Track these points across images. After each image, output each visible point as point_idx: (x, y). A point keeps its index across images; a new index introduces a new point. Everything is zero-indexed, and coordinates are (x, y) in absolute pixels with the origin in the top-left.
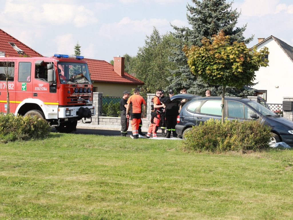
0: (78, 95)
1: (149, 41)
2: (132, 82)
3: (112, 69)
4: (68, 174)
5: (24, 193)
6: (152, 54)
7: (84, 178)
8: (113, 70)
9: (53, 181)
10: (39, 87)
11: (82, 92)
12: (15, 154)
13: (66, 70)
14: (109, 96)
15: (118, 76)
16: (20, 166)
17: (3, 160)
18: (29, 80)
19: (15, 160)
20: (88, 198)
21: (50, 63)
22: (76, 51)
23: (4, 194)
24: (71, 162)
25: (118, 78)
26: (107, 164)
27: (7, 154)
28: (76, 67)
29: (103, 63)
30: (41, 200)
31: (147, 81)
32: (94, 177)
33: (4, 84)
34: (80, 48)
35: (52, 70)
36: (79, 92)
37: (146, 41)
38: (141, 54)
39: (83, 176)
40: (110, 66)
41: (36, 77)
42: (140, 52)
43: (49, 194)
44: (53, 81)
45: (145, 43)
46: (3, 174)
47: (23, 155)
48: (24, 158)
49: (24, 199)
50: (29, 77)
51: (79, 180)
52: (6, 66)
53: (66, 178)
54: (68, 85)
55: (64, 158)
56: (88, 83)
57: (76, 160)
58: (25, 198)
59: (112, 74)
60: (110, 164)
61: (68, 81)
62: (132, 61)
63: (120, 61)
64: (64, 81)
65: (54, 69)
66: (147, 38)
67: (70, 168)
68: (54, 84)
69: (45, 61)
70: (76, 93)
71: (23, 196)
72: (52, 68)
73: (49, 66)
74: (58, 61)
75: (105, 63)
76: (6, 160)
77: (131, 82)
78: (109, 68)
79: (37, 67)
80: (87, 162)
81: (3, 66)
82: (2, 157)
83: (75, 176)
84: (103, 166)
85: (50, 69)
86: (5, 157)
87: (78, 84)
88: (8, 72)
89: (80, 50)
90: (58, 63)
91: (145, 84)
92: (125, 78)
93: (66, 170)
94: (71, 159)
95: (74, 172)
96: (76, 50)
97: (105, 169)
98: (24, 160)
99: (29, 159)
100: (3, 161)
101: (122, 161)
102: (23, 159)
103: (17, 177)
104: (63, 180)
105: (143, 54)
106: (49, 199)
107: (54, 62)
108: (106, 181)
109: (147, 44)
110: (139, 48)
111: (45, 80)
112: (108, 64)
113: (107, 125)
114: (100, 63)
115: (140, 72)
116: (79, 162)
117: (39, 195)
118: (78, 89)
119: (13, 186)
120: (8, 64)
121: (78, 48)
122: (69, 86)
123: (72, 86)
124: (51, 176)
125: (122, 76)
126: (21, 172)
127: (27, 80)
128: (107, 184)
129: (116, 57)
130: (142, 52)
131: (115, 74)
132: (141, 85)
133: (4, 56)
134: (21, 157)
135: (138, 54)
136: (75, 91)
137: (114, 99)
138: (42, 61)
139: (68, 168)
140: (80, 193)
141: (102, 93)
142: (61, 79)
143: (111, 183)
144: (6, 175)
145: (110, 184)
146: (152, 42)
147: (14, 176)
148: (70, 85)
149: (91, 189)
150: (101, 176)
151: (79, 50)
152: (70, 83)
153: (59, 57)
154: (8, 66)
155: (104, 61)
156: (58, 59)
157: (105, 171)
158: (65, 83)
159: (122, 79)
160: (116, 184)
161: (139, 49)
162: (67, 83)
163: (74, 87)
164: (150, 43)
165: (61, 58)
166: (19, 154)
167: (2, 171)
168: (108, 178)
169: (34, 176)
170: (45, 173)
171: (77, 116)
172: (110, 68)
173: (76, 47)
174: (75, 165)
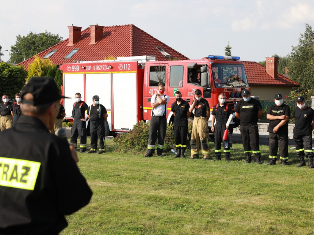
0: (234, 100)
1: (303, 39)
2: (285, 84)
3: (264, 70)
4: (237, 194)
5: (191, 221)
6: (308, 53)
7: (257, 201)
8: (266, 72)
9: (221, 204)
10: (192, 92)
11: (239, 96)
12: (171, 168)
13: (220, 73)
14: (263, 100)
15: (271, 78)
16: (179, 183)
17: (159, 174)
18: (181, 84)
19: (173, 175)
20: (272, 231)
21: (204, 66)
22: (226, 53)
23: (168, 222)
24: (236, 179)
25: (271, 81)
26: (280, 182)
27: (162, 167)
28: (226, 70)
29: (254, 65)
30: (213, 232)
31: (303, 82)
32: (269, 199)
33: (155, 90)
34: (230, 49)
35: (206, 73)
36: (236, 96)
37: (300, 39)
38: (296, 53)
39: (255, 198)
40: (262, 67)
41: (189, 82)
42: (294, 51)
43: (221, 224)
44: (207, 86)
45: (299, 41)
46: (162, 194)
47: (180, 169)
48: (181, 172)
49: (193, 231)
50: (181, 82)
51: (253, 203)
52: (158, 71)
53: (235, 200)
54: (223, 89)
55: (227, 174)
56: (245, 86)
57: (241, 176)
58: (193, 229)
59: (265, 76)
60: (284, 182)
61: (222, 85)
62: (281, 62)
63: (272, 61)
64: (219, 85)
65: (208, 72)
66: (301, 36)
67: (237, 187)
68: (208, 89)
69: (198, 64)
70: (232, 98)
71: (191, 227)
72: (205, 71)
73: (202, 69)
74: (213, 63)
75: (256, 65)
76: (163, 174)
77: (283, 83)
78: (260, 69)
79: (190, 70)
80: (255, 178)
81: (155, 71)
82: (158, 171)
83: (246, 197)
84: (276, 184)
85: (204, 72)
86: (162, 171)
87: (234, 87)
88: (160, 76)
89: (231, 51)
90: (212, 65)
91: (301, 86)
92: (279, 80)
93: (233, 190)
94: (234, 174)
95: (242, 192)
96: (226, 51)
97: (279, 189)
98: (182, 176)
99: (188, 174)
100: (160, 176)
101: (297, 178)
102: (181, 174)
103: (179, 198)
104: (233, 202)
105: (298, 53)
106: (223, 230)
107: (208, 64)
108: (287, 207)
109: (301, 42)
110: (292, 47)
111: (198, 84)
112: (259, 65)
113: (264, 132)
114: (251, 65)
115: (294, 73)
116: (246, 179)
117: (209, 224)
118: (235, 93)
119: (176, 210)
120: (161, 68)
121: (228, 49)
122: (224, 91)
123: (228, 90)
124: (217, 198)
125: (275, 78)
126: (181, 191)
127: (179, 85)
128: (289, 211)
129: (268, 58)
130: (296, 51)
131: (268, 76)
132: (296, 87)
133: (155, 60)
134: (178, 171)
135: (292, 53)
136: (231, 96)
137: (269, 103)
138: (195, 63)
139: (233, 186)
140: (259, 224)
141: (258, 97)
142: (216, 82)
143: (295, 210)
144: (165, 195)
145: (293, 211)
146: (307, 40)
147: (175, 197)
148: (225, 89)
149: (271, 218)
150: (278, 199)
151: (229, 51)
152: (225, 86)
153: (214, 58)
154: (161, 71)
155: (255, 62)
156: (213, 60)
157: (280, 191)
158: (220, 87)
159: (276, 81)
160: (301, 211)
161: (292, 49)
162: (223, 87)
163: (230, 91)
164: (305, 41)
165: (216, 59)
166: (176, 168)
167: (160, 189)
168: (287, 202)
169: (197, 198)
170: (209, 193)
171: (234, 123)
172: (262, 69)
173: (227, 48)
174: (242, 182)
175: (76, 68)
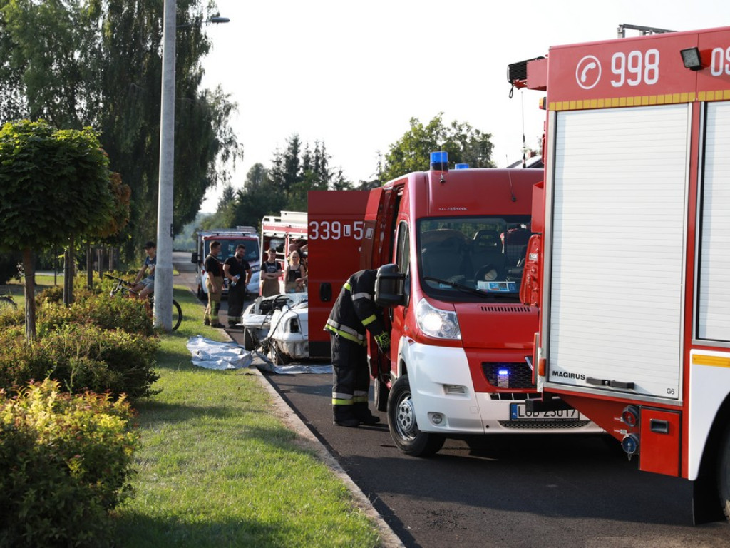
175: (638, 70)
